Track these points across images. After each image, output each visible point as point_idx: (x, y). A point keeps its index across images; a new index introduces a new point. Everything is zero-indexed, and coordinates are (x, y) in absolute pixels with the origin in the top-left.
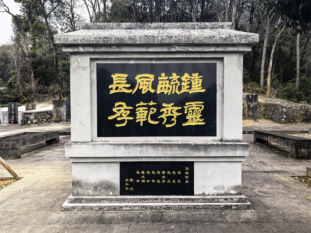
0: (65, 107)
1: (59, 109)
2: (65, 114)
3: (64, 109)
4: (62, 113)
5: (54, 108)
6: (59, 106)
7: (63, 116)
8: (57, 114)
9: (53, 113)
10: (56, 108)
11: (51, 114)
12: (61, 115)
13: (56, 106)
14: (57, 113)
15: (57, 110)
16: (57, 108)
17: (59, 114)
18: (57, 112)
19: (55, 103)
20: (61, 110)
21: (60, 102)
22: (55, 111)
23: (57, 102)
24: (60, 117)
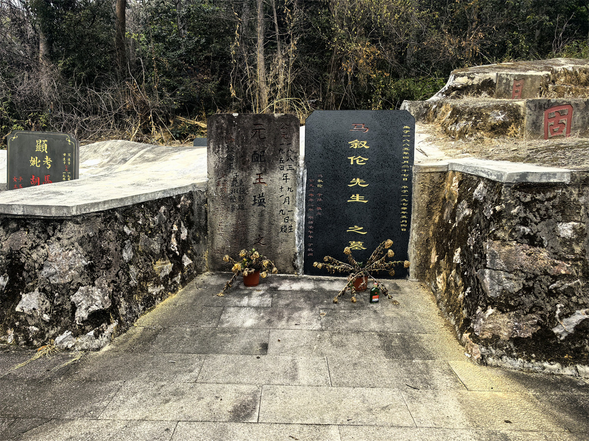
0: (302, 172)
1: (253, 179)
2: (298, 217)
3: (289, 184)
4: (276, 212)
5: (221, 171)
6: (258, 157)
7: (282, 236)
8: (238, 217)
9: (211, 207)
10: (232, 175)
11: (195, 218)
12: (267, 223)
13: (229, 158)
14: (242, 208)
15: (243, 191)
16: (240, 175)
17: (254, 221)
18: (239, 200)
19: (228, 139)
20: (270, 191)
21: (263, 133)
22: (224, 197)
23: (244, 128)
24: (259, 238)
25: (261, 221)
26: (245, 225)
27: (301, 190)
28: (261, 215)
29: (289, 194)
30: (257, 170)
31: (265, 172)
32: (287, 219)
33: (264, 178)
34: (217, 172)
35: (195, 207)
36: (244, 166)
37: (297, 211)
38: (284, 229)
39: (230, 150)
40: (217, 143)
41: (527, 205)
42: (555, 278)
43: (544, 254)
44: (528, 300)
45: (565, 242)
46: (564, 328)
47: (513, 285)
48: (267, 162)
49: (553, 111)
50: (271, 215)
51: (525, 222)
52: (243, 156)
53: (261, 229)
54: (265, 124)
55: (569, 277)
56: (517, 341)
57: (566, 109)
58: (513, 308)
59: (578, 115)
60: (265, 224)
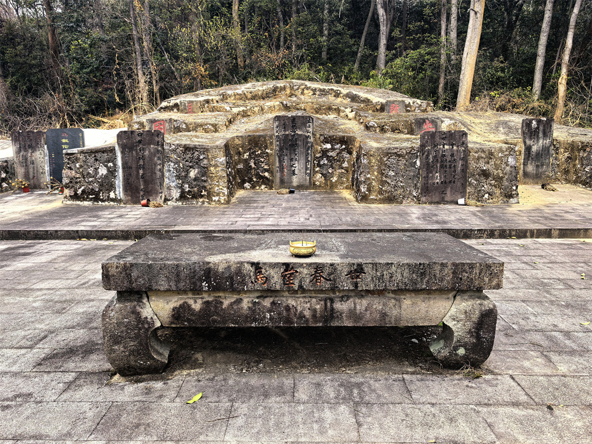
0: (46, 151)
1: (29, 155)
2: (47, 168)
3: (42, 156)
4: (39, 167)
5: (18, 152)
6: (30, 147)
7: (42, 175)
8: (25, 169)
9: (15, 166)
10: (21, 154)
11: (9, 170)
13: (20, 147)
14: (26, 166)
15: (26, 159)
16: (25, 153)
17: (31, 170)
18: (25, 162)
19: (19, 140)
20: (36, 159)
21: (31, 138)
22: (20, 162)
23: (24, 136)
24: (34, 177)
25: (34, 170)
26: (28, 172)
27: (47, 158)
28: (34, 168)
29: (43, 160)
30: (30, 151)
31: (33, 152)
32: (43, 169)
33: (33, 154)
34: (16, 152)
35: (9, 166)
36: (26, 150)
37: (46, 166)
38: (42, 173)
39: (20, 144)
40: (15, 142)
41: (69, 159)
42: (77, 178)
43: (73, 172)
44: (71, 185)
45: (78, 169)
46: (79, 192)
47: (67, 181)
48: (33, 148)
49: (157, 123)
50: (37, 168)
52: (25, 146)
53: (34, 173)
54: (31, 135)
57: (162, 122)
59: (167, 124)
60: (35, 171)
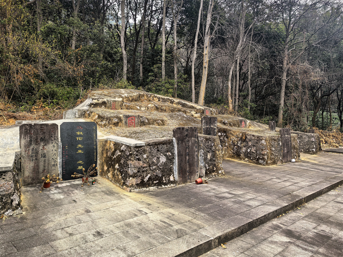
0: (60, 144)
1: (41, 148)
2: (59, 160)
3: (55, 148)
4: (51, 159)
5: (27, 146)
6: (42, 140)
7: (53, 168)
8: (35, 163)
9: (23, 160)
10: (32, 147)
11: (17, 166)
13: (31, 141)
14: (36, 159)
15: (37, 153)
16: (36, 147)
17: (41, 164)
18: (35, 156)
19: (30, 133)
20: (48, 152)
21: (45, 131)
22: (28, 156)
23: (37, 129)
24: (44, 170)
25: (45, 164)
26: (38, 166)
27: (60, 150)
28: (45, 161)
29: (55, 152)
30: (42, 144)
31: (46, 145)
32: (55, 161)
33: (45, 147)
34: (25, 146)
35: (17, 161)
36: (37, 143)
37: (58, 158)
38: (54, 165)
39: (31, 137)
40: (25, 135)
42: (144, 168)
43: (141, 162)
44: (139, 174)
45: (145, 159)
46: (146, 179)
47: (135, 171)
48: (45, 141)
49: (130, 118)
50: (49, 160)
51: (137, 155)
52: (37, 139)
53: (44, 166)
54: (45, 128)
55: (146, 167)
56: (137, 185)
57: (133, 118)
58: (136, 177)
59: (136, 119)
60: (46, 164)
